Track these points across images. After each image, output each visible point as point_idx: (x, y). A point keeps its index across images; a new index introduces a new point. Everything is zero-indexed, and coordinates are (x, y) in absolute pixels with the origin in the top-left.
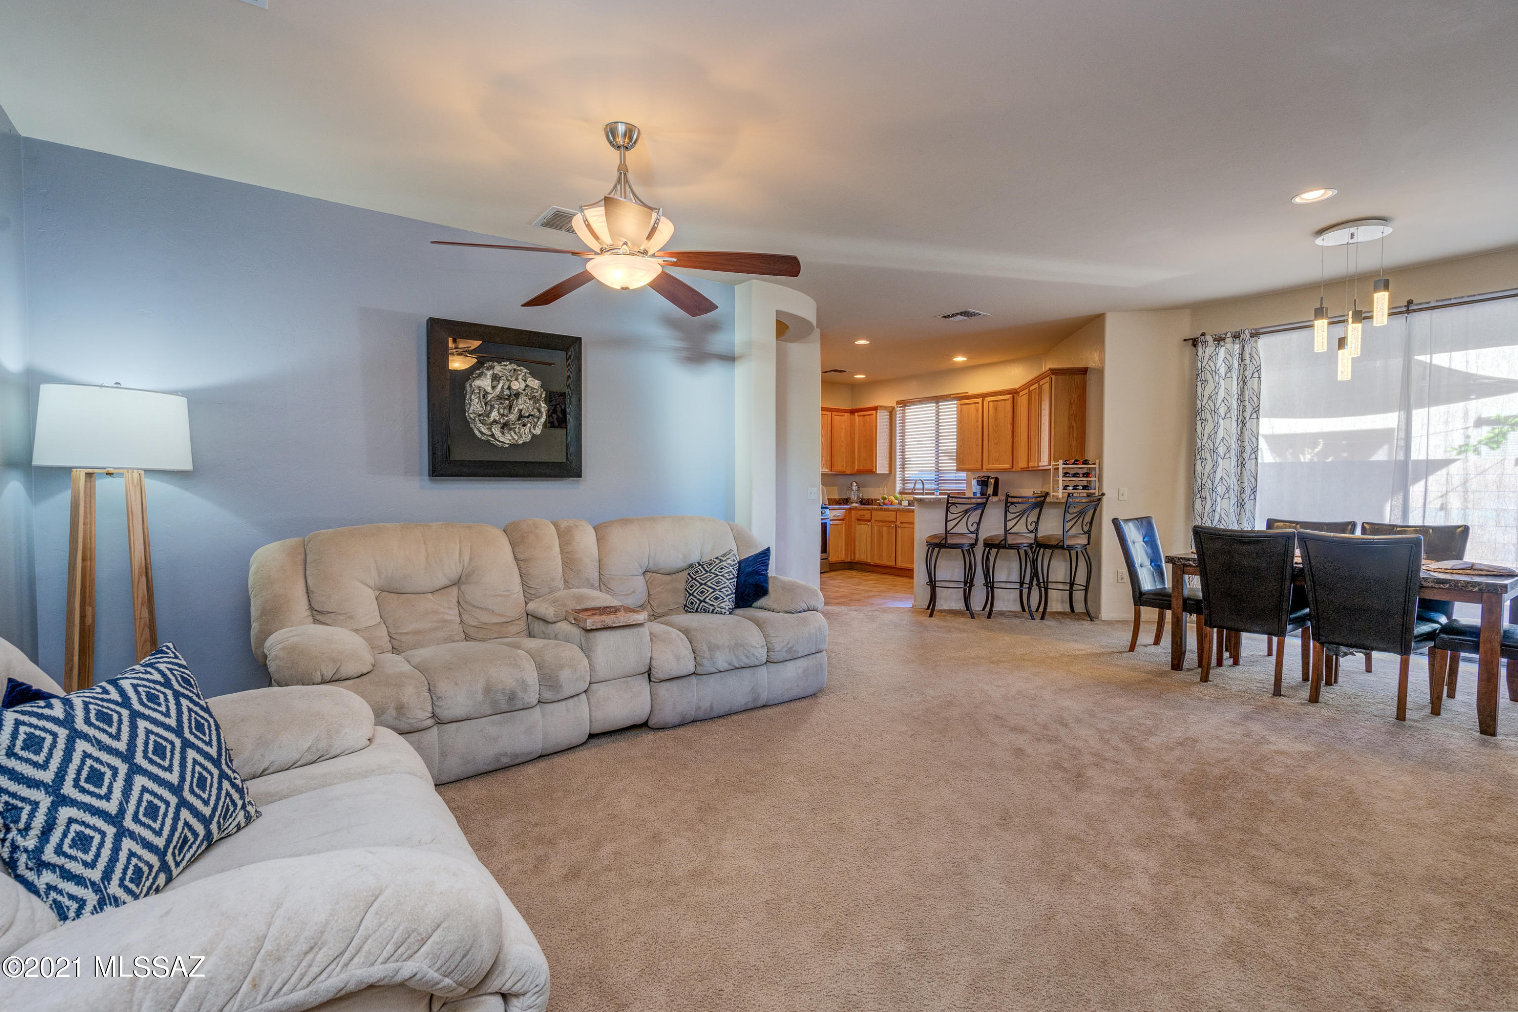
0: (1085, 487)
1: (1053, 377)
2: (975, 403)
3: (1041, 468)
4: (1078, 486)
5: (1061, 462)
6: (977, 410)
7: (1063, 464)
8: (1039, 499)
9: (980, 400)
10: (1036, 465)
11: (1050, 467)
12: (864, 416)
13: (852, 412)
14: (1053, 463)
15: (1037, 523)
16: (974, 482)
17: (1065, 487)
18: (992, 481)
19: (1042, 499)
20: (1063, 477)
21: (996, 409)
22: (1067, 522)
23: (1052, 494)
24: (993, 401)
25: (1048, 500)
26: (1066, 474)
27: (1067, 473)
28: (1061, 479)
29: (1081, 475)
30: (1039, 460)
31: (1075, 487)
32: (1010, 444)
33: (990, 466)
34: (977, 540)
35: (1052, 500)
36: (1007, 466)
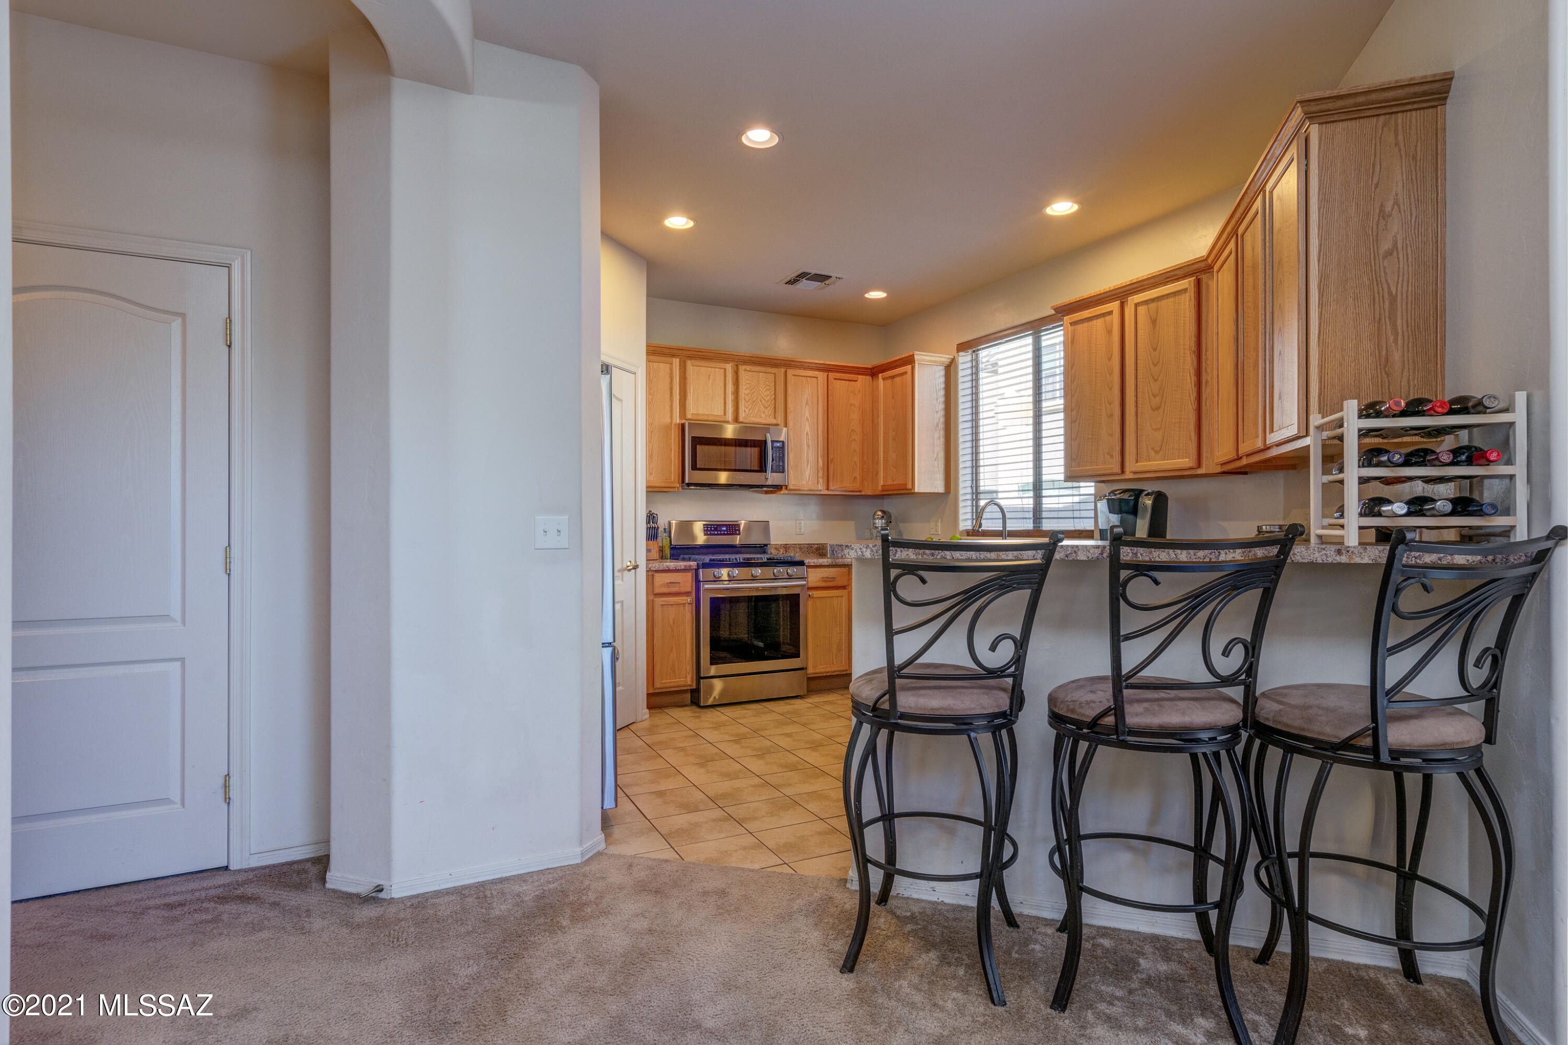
0: (1462, 506)
1: (1314, 131)
2: (1103, 315)
3: (1275, 452)
4: (1433, 501)
5: (1351, 407)
6: (1109, 332)
7: (1364, 413)
8: (1260, 552)
9: (1114, 306)
10: (1259, 444)
11: (1307, 441)
12: (893, 377)
13: (873, 372)
14: (1316, 419)
15: (1252, 649)
16: (1103, 506)
17: (1372, 507)
18: (1149, 502)
19: (1274, 550)
20: (1362, 465)
21: (1154, 322)
22: (1393, 650)
23: (1315, 530)
24: (1146, 302)
25: (1299, 553)
26: (1370, 456)
27: (1379, 451)
28: (1353, 472)
29: (1446, 458)
30: (1269, 425)
31: (1418, 505)
32: (1191, 407)
33: (1143, 465)
34: (1018, 699)
35: (1318, 557)
36: (1185, 462)
